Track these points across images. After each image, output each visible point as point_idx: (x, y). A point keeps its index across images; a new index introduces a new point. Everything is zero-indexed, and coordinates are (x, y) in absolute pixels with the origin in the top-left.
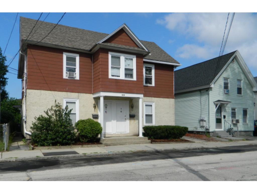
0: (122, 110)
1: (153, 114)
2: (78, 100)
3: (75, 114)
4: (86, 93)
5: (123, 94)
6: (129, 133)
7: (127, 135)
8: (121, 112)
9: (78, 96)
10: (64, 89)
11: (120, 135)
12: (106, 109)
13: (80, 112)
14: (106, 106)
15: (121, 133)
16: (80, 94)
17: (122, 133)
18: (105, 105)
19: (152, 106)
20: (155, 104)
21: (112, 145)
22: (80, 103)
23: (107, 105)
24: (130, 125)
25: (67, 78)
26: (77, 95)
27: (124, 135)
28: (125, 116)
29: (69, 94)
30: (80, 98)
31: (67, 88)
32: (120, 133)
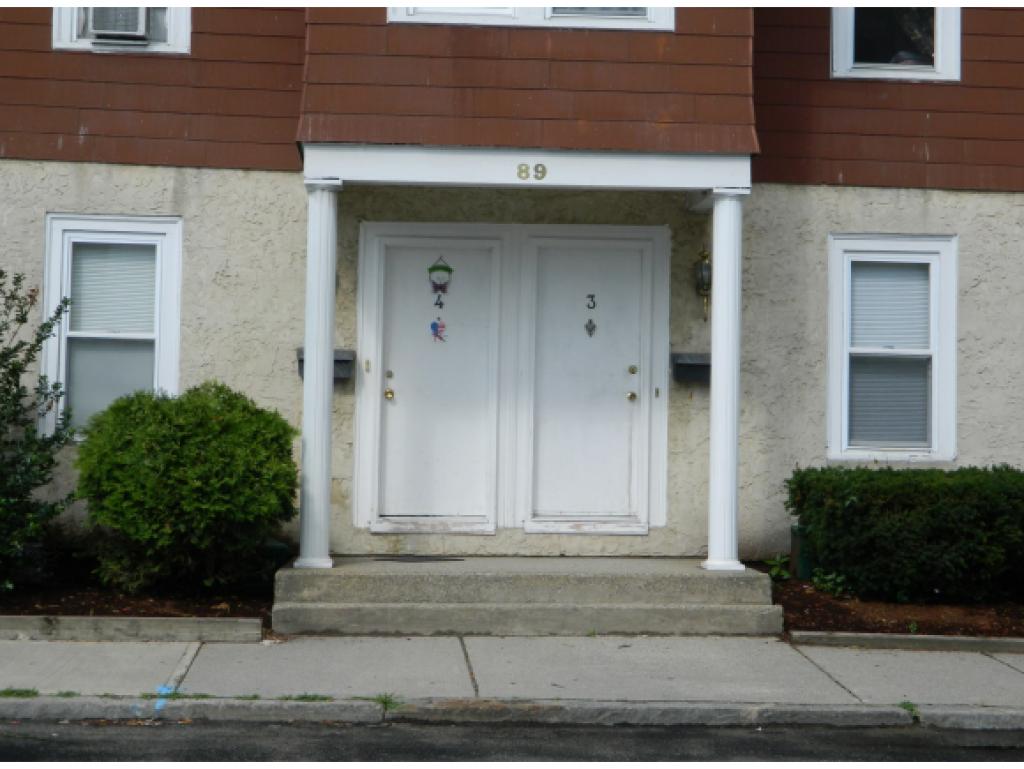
0: (596, 316)
1: (933, 350)
2: (175, 231)
3: (149, 345)
4: (247, 167)
5: (531, 160)
6: (670, 530)
7: (639, 547)
8: (591, 328)
9: (179, 197)
10: (60, 141)
11: (572, 547)
12: (440, 304)
13: (193, 326)
14: (440, 277)
15: (578, 523)
16: (190, 172)
17: (586, 528)
18: (433, 269)
19: (933, 270)
20: (962, 260)
21: (355, 628)
22: (189, 250)
23: (448, 270)
24: (672, 455)
25: (86, 44)
26: (171, 184)
27: (611, 550)
28: (633, 370)
29: (97, 174)
30: (191, 209)
31: (83, 130)
32: (564, 528)
